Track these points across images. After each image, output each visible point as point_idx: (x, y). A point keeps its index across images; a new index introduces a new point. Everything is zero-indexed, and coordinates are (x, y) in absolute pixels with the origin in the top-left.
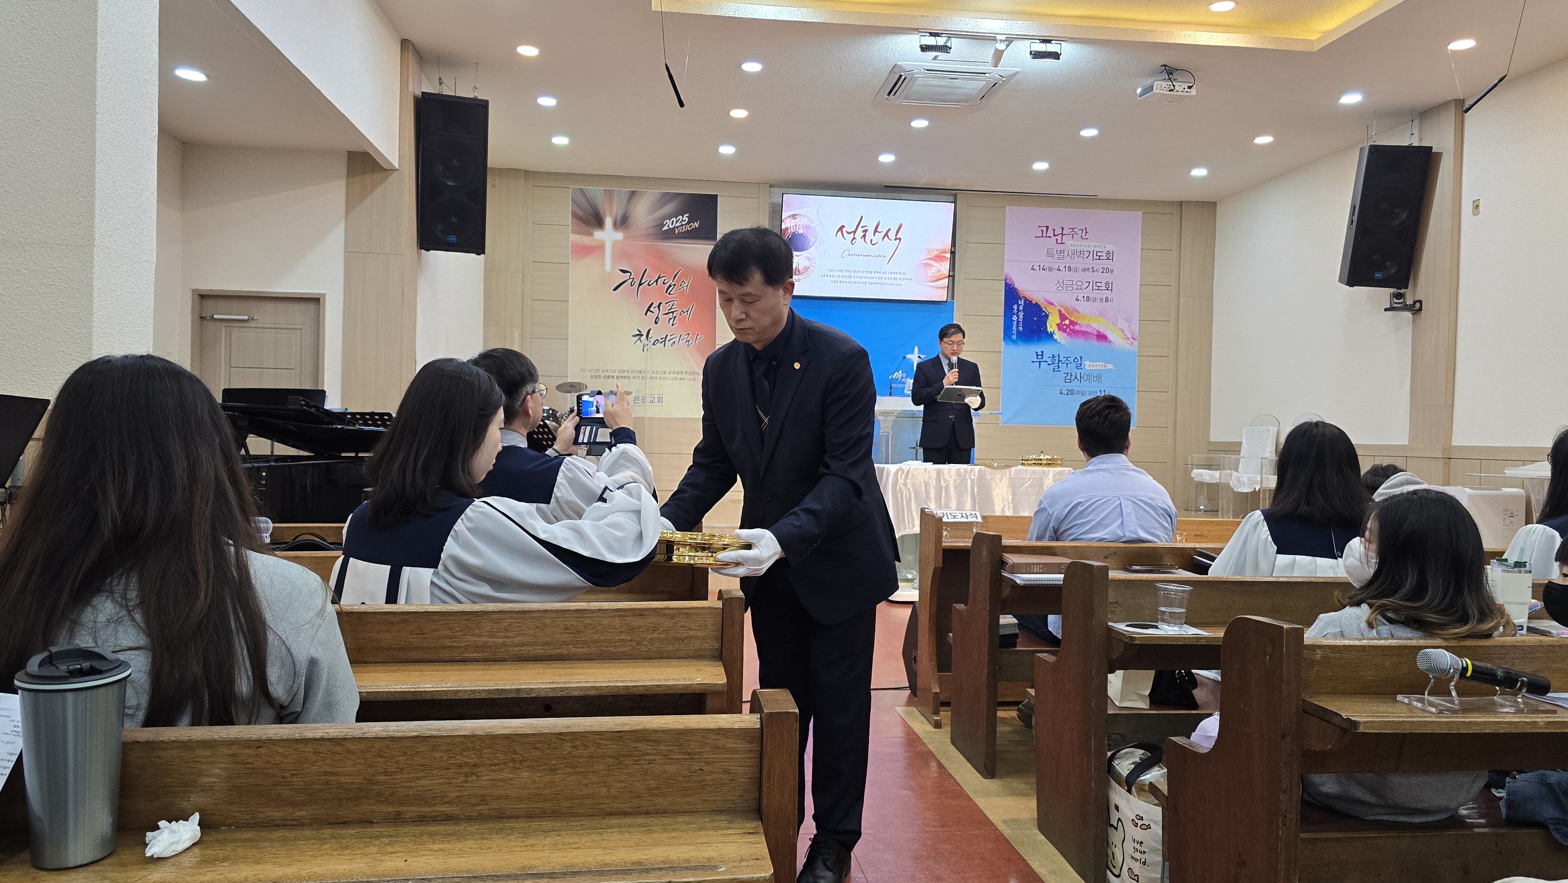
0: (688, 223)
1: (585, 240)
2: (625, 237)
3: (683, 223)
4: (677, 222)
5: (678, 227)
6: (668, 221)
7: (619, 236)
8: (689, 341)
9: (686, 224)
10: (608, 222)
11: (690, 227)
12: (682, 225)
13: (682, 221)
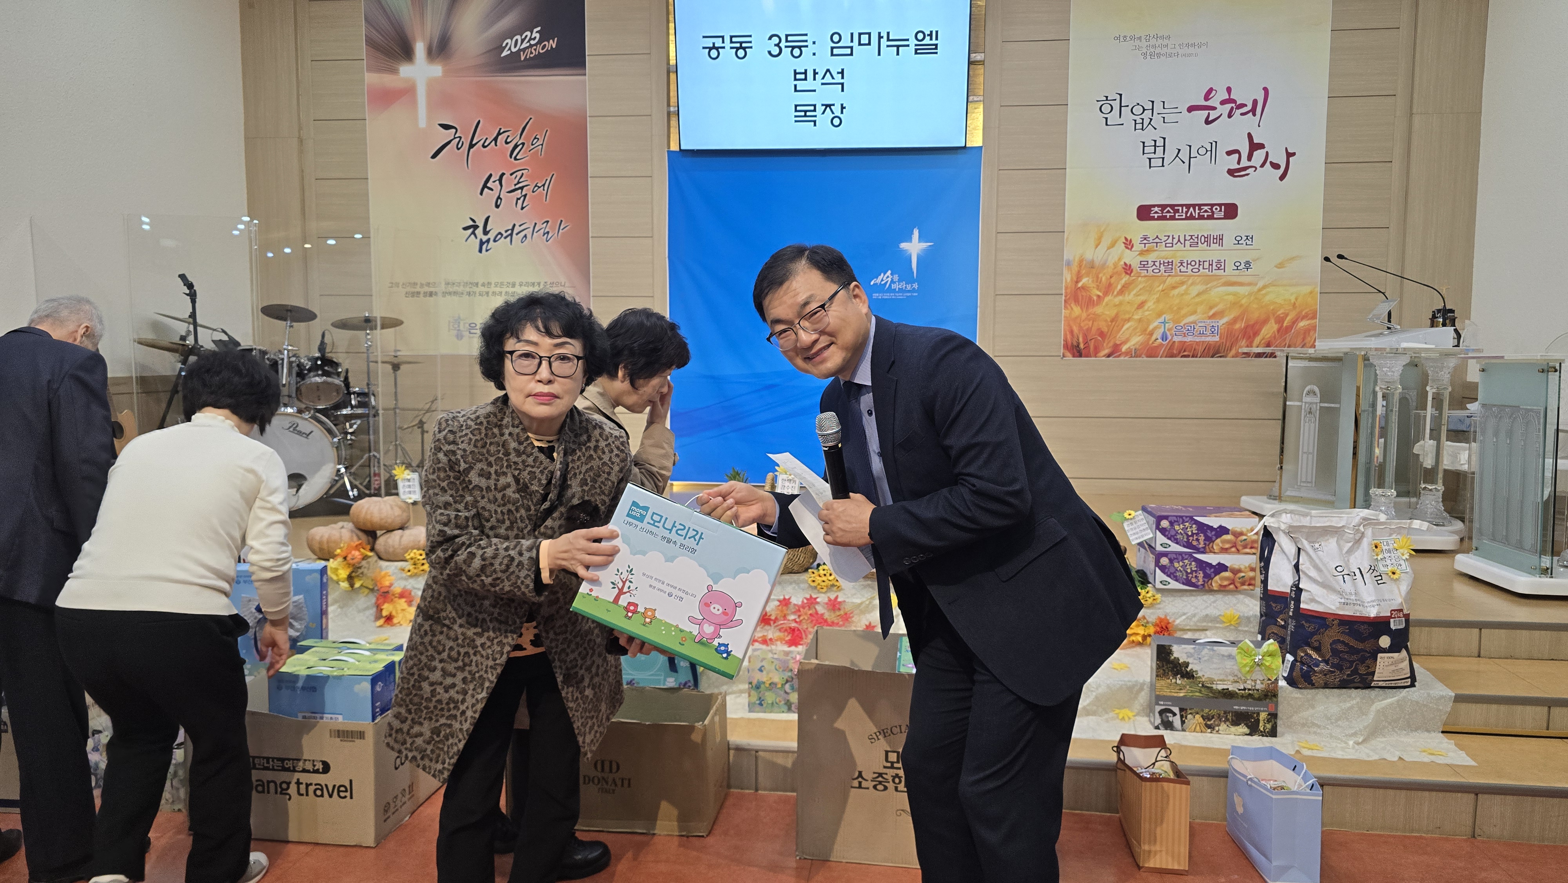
0: (539, 42)
1: (386, 80)
2: (446, 73)
3: (532, 42)
4: (523, 41)
5: (524, 50)
6: (509, 41)
7: (437, 70)
8: (548, 233)
9: (536, 45)
10: (420, 49)
11: (543, 49)
12: (531, 46)
13: (531, 39)
